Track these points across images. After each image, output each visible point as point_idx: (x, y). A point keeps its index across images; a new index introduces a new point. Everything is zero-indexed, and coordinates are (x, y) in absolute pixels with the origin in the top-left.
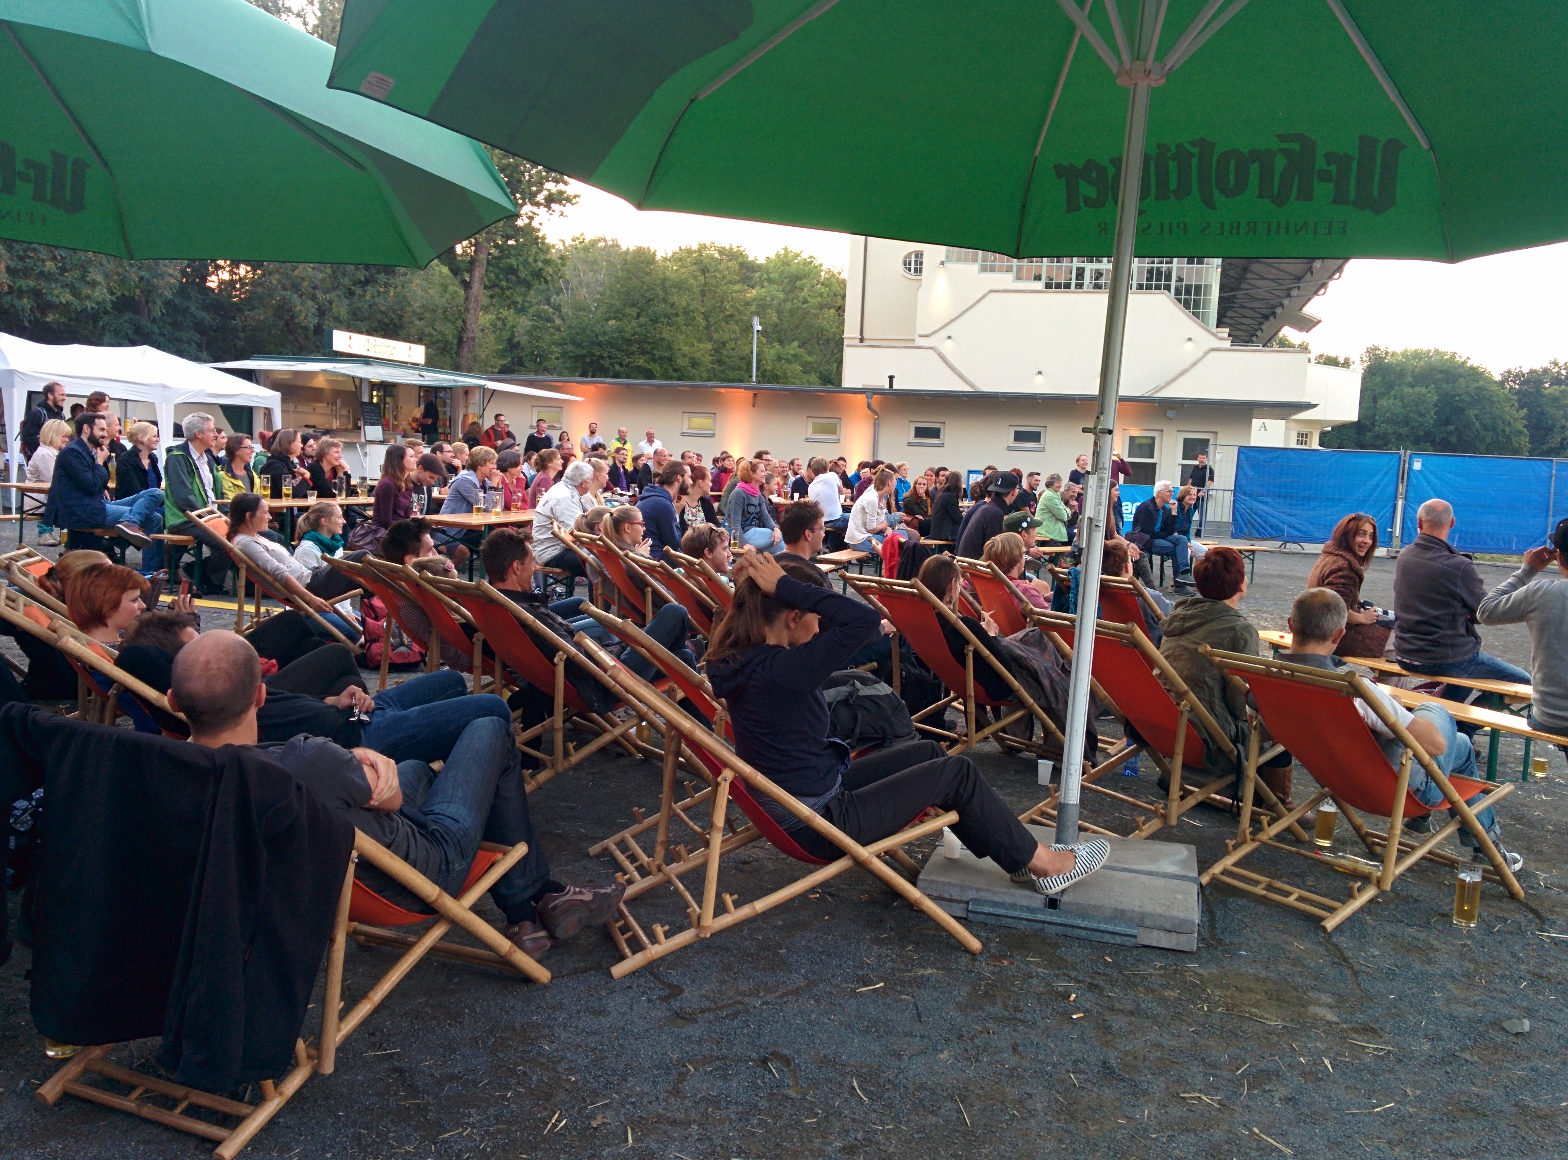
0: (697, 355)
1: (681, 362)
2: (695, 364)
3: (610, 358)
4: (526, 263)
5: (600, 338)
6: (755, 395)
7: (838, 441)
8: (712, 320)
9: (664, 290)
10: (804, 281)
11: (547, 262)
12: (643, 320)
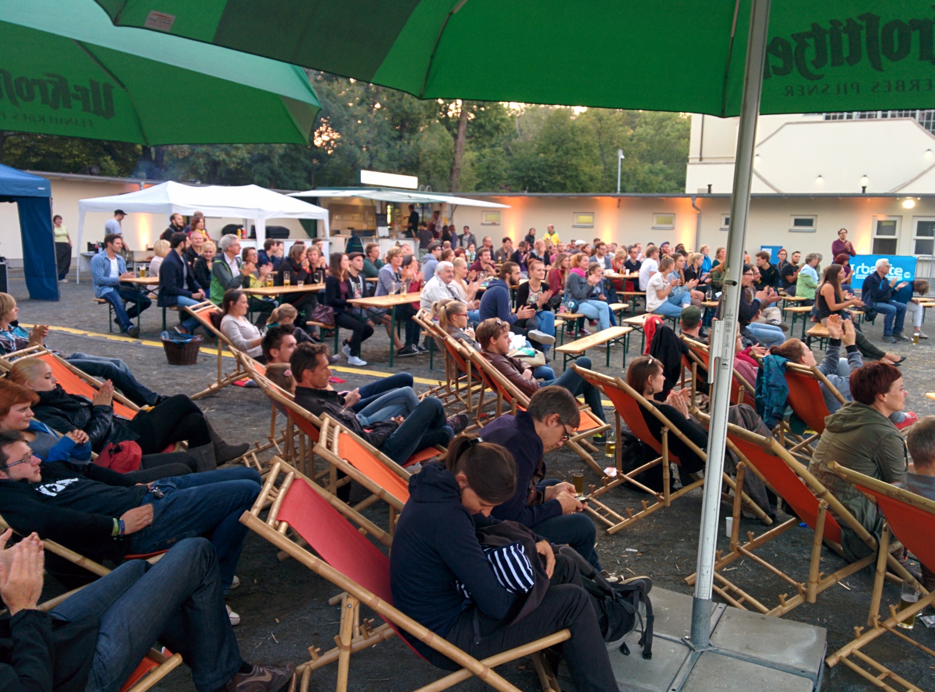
0: (593, 173)
1: (583, 178)
2: (592, 179)
3: (539, 177)
4: (490, 121)
5: (533, 166)
6: (619, 200)
7: (673, 228)
8: (605, 150)
9: (573, 133)
10: (668, 122)
11: (503, 120)
12: (560, 153)
